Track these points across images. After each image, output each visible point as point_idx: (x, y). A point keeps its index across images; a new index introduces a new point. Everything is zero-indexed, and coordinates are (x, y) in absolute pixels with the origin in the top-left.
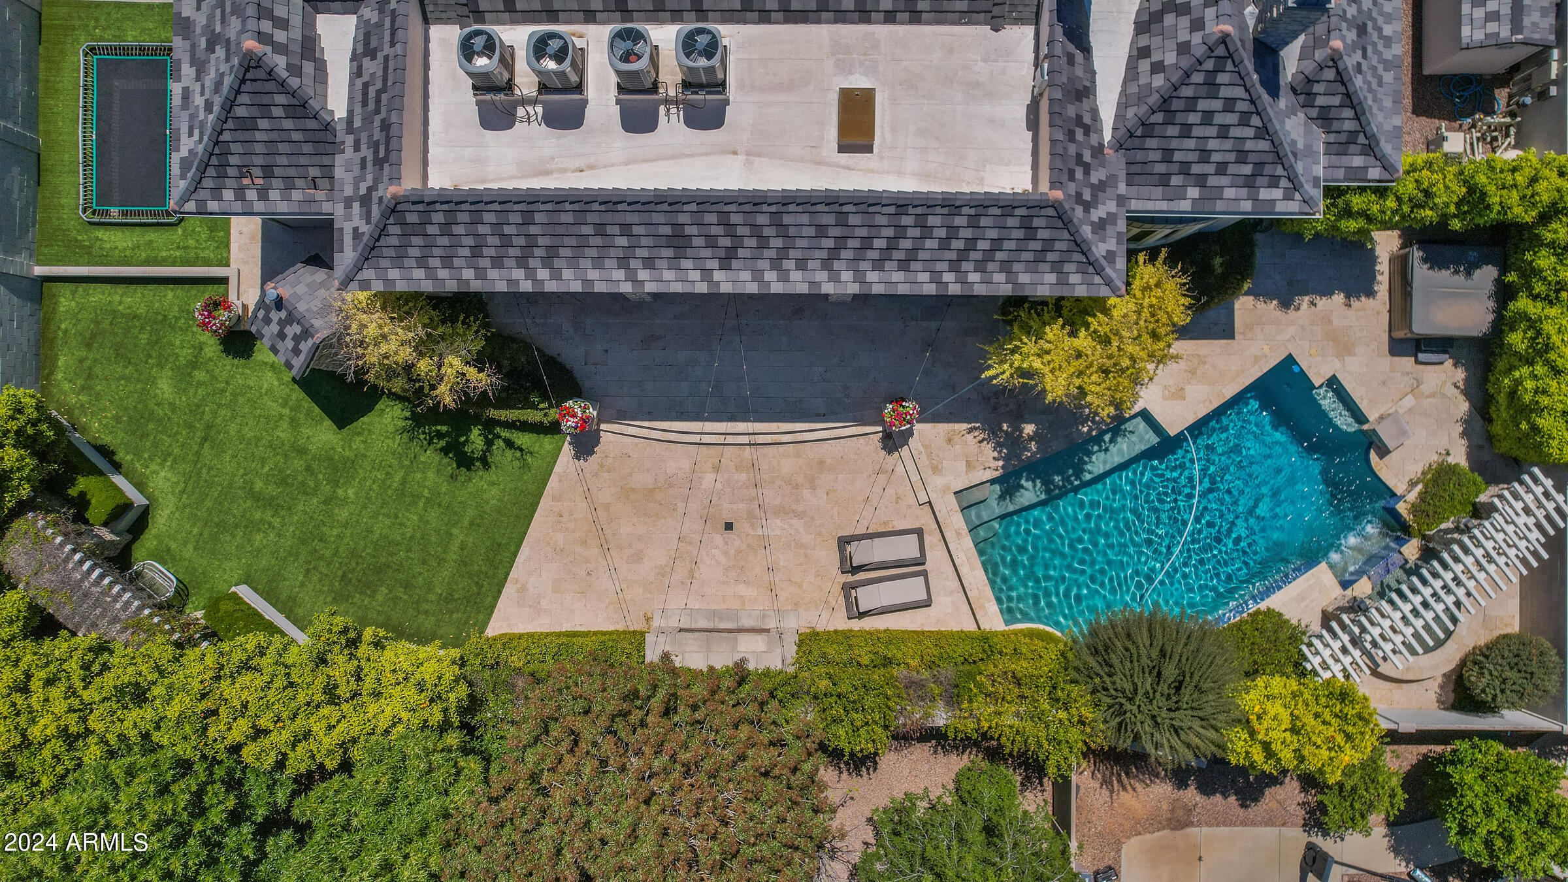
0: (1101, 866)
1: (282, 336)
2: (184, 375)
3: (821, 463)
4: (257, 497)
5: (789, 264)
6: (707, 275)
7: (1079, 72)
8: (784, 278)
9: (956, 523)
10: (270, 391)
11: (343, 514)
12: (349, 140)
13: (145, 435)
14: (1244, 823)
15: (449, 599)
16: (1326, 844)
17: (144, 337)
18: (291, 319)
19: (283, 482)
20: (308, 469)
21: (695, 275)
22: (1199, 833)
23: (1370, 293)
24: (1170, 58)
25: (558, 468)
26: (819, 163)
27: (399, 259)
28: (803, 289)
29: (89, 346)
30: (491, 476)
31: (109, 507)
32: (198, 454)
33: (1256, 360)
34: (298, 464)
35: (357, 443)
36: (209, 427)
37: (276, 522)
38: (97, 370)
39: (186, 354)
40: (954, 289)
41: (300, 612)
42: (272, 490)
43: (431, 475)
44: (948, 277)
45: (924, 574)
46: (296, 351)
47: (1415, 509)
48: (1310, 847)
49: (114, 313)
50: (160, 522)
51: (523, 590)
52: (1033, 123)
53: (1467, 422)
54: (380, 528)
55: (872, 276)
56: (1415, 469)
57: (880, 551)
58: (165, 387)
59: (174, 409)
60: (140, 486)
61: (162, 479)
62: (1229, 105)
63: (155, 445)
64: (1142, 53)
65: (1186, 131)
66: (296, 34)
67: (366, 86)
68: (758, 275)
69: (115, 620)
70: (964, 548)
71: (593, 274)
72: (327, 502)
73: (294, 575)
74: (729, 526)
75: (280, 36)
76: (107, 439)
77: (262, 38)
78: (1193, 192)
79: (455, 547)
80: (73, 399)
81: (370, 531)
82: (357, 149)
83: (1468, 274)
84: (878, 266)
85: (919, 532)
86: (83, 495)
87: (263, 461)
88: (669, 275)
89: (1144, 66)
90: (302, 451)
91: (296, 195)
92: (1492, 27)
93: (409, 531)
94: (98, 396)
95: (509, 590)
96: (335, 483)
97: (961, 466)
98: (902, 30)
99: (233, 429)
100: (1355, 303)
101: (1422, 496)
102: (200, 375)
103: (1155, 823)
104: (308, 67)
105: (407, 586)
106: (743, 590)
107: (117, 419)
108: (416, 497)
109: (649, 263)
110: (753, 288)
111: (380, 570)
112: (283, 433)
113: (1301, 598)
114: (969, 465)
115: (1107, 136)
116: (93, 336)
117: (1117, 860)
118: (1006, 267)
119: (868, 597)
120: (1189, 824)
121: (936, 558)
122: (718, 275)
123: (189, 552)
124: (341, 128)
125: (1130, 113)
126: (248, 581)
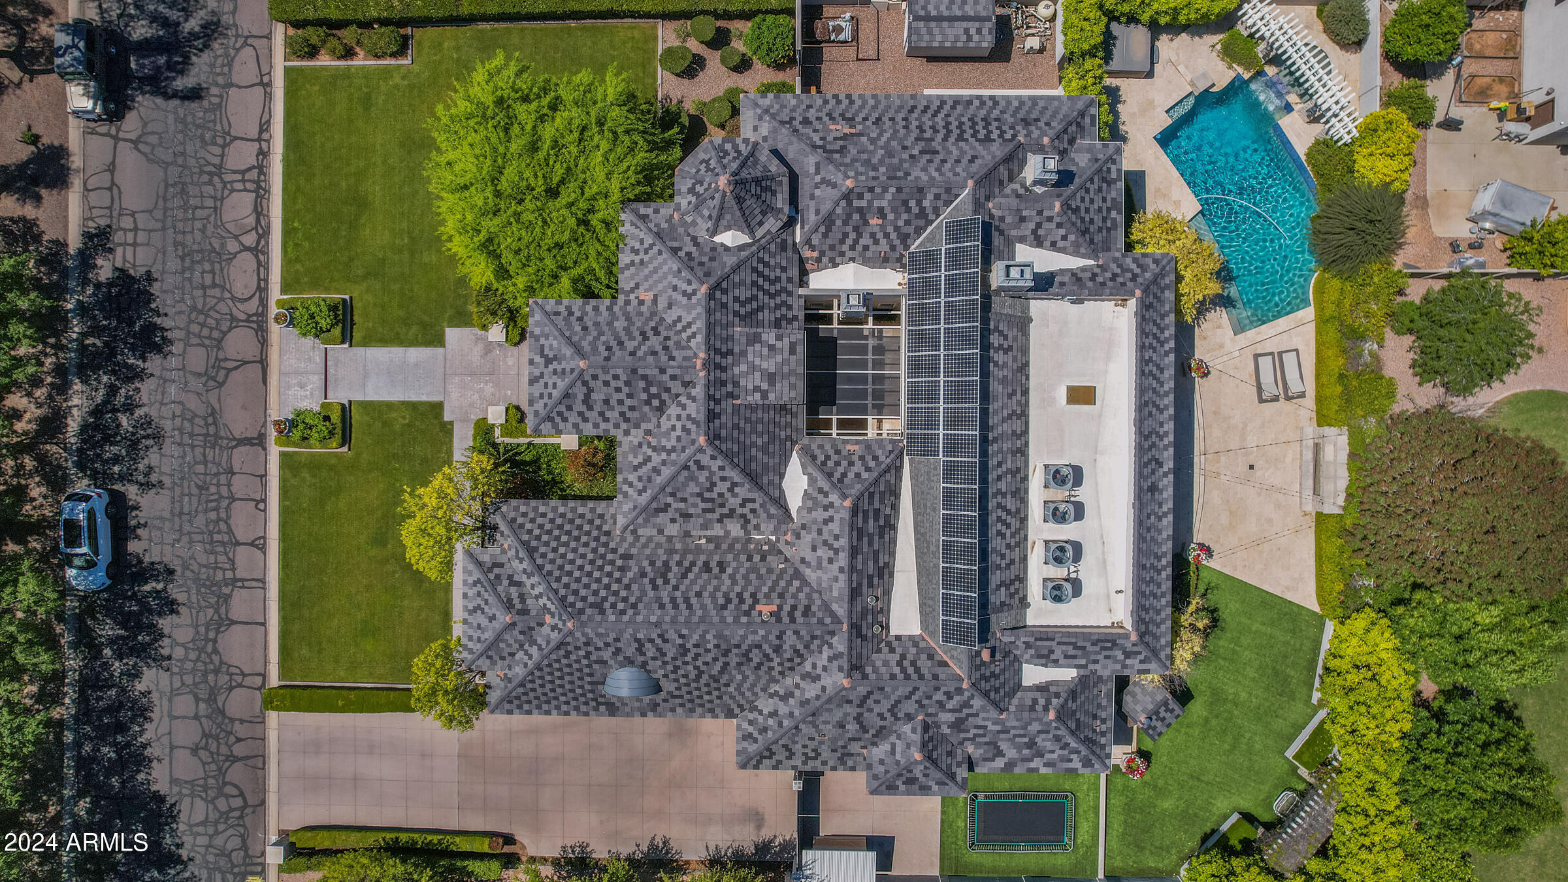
0: (1449, 249)
1: (1163, 720)
2: (1160, 792)
3: (1215, 413)
4: (1234, 747)
5: (1161, 431)
6: (1165, 475)
7: (1066, 279)
8: (1166, 434)
9: (1251, 334)
10: (1171, 741)
11: (1243, 696)
12: (1091, 667)
13: (1196, 815)
14: (1425, 165)
15: (1293, 632)
16: (1439, 116)
17: (1138, 816)
18: (1157, 713)
19: (1224, 731)
20: (1217, 716)
21: (1165, 481)
22: (1430, 191)
23: (1117, 89)
24: (1062, 232)
25: (1218, 568)
26: (1100, 416)
27: (1157, 638)
28: (1172, 423)
29: (1142, 849)
30: (1221, 607)
31: (1247, 825)
32: (1207, 783)
33: (1157, 158)
34: (1214, 722)
35: (1202, 688)
36: (1192, 777)
37: (1248, 735)
38: (1157, 844)
39: (1148, 792)
40: (1172, 344)
41: (1301, 721)
42: (1229, 739)
43: (1221, 643)
44: (1167, 347)
45: (1280, 354)
46: (1172, 711)
47: (1247, 69)
48: (1439, 125)
49: (1123, 834)
50: (1247, 805)
51: (1287, 588)
52: (1081, 301)
53: (1193, 35)
54: (1251, 672)
55: (1166, 387)
56: (1221, 66)
57: (1267, 378)
58: (1167, 804)
59: (1180, 798)
60: (1226, 817)
61: (1222, 804)
62: (1083, 200)
63: (1201, 809)
64: (1053, 245)
65: (1092, 221)
66: (1038, 695)
67: (1066, 657)
68: (1166, 448)
69: (1325, 809)
70: (1267, 330)
71: (1164, 535)
72: (1236, 705)
73: (1279, 724)
74: (1251, 467)
75: (1042, 702)
76: (1198, 838)
77: (1046, 709)
78: (1114, 214)
79: (1263, 629)
80: (1174, 857)
81: (1253, 679)
82: (1096, 662)
83: (1115, 38)
84: (1162, 384)
85: (1256, 356)
86: (1240, 842)
87: (1212, 744)
88: (1165, 495)
89: (1061, 244)
90: (1207, 720)
91: (1104, 703)
92: (985, 31)
93: (1254, 656)
94: (1173, 843)
95: (1289, 596)
96: (1226, 700)
97: (1219, 331)
98: (1033, 370)
99: (1193, 762)
100: (1123, 98)
101: (1239, 64)
102: (1161, 783)
103: (1424, 217)
104: (1053, 689)
105: (1285, 657)
106: (1289, 459)
107: (1186, 832)
108: (1234, 652)
109: (1160, 505)
110: (1171, 450)
111: (1276, 673)
112: (1196, 732)
113: (1299, 136)
114: (1219, 327)
115: (1092, 262)
116: (1137, 846)
117: (1446, 239)
118: (1163, 317)
119: (1295, 387)
120: (1425, 196)
121: (1269, 347)
122: (1165, 469)
123: (1266, 788)
124: (1082, 672)
125: (1083, 250)
126: (1282, 753)
